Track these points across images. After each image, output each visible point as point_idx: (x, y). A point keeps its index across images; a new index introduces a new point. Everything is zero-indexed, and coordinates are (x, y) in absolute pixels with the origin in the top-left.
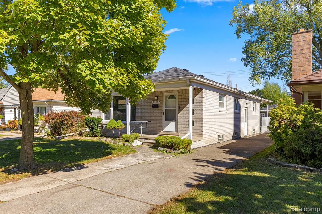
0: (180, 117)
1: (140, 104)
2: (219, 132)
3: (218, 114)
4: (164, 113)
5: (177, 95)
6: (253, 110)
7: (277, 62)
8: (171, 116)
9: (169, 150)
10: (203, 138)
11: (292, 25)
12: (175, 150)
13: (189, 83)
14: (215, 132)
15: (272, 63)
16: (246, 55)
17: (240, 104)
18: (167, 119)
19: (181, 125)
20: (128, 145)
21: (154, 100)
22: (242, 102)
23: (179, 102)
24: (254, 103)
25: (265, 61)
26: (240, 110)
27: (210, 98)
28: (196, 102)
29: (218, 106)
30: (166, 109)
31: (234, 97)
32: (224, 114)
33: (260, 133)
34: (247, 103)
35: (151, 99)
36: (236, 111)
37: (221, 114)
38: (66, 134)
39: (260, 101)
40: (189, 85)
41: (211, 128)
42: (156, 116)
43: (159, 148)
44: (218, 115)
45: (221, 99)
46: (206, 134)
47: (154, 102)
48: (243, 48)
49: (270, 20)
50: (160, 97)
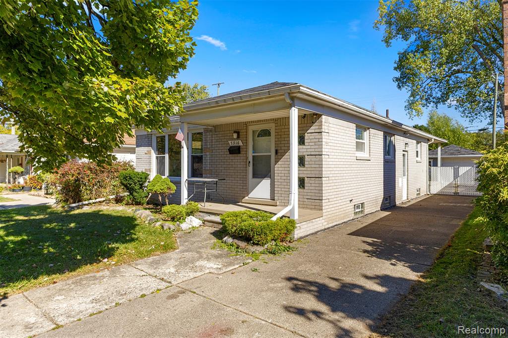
0: (278, 172)
1: (209, 148)
2: (356, 198)
3: (355, 163)
4: (249, 162)
5: (274, 128)
6: (417, 156)
7: (448, 81)
8: (263, 170)
9: (242, 244)
10: (322, 213)
11: (472, 23)
12: (257, 244)
13: (288, 101)
14: (348, 199)
15: (440, 83)
16: (400, 73)
17: (394, 145)
18: (255, 175)
19: (279, 186)
20: (170, 228)
21: (233, 139)
22: (399, 142)
23: (277, 142)
24: (418, 143)
25: (429, 80)
26: (395, 155)
27: (338, 133)
28: (309, 141)
29: (353, 150)
30: (253, 156)
31: (384, 132)
32: (365, 163)
33: (429, 195)
34: (407, 144)
35: (228, 137)
36: (387, 157)
37: (360, 163)
38: (90, 199)
39: (429, 140)
40: (290, 106)
41: (339, 193)
42: (236, 169)
43: (226, 238)
44: (353, 166)
45: (359, 136)
46: (330, 203)
47: (233, 143)
48: (395, 63)
49: (437, 17)
50: (242, 134)
